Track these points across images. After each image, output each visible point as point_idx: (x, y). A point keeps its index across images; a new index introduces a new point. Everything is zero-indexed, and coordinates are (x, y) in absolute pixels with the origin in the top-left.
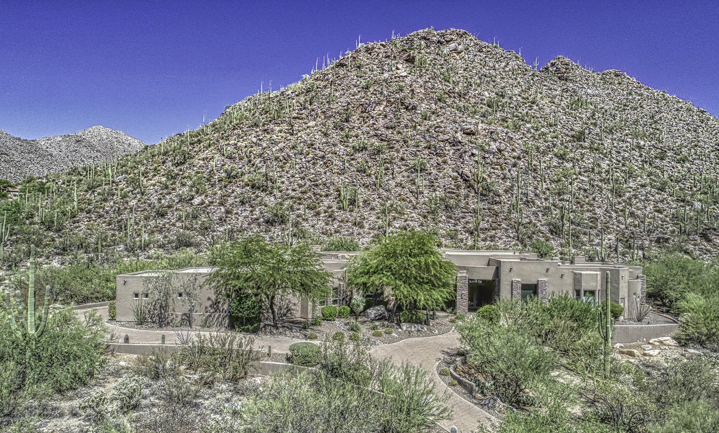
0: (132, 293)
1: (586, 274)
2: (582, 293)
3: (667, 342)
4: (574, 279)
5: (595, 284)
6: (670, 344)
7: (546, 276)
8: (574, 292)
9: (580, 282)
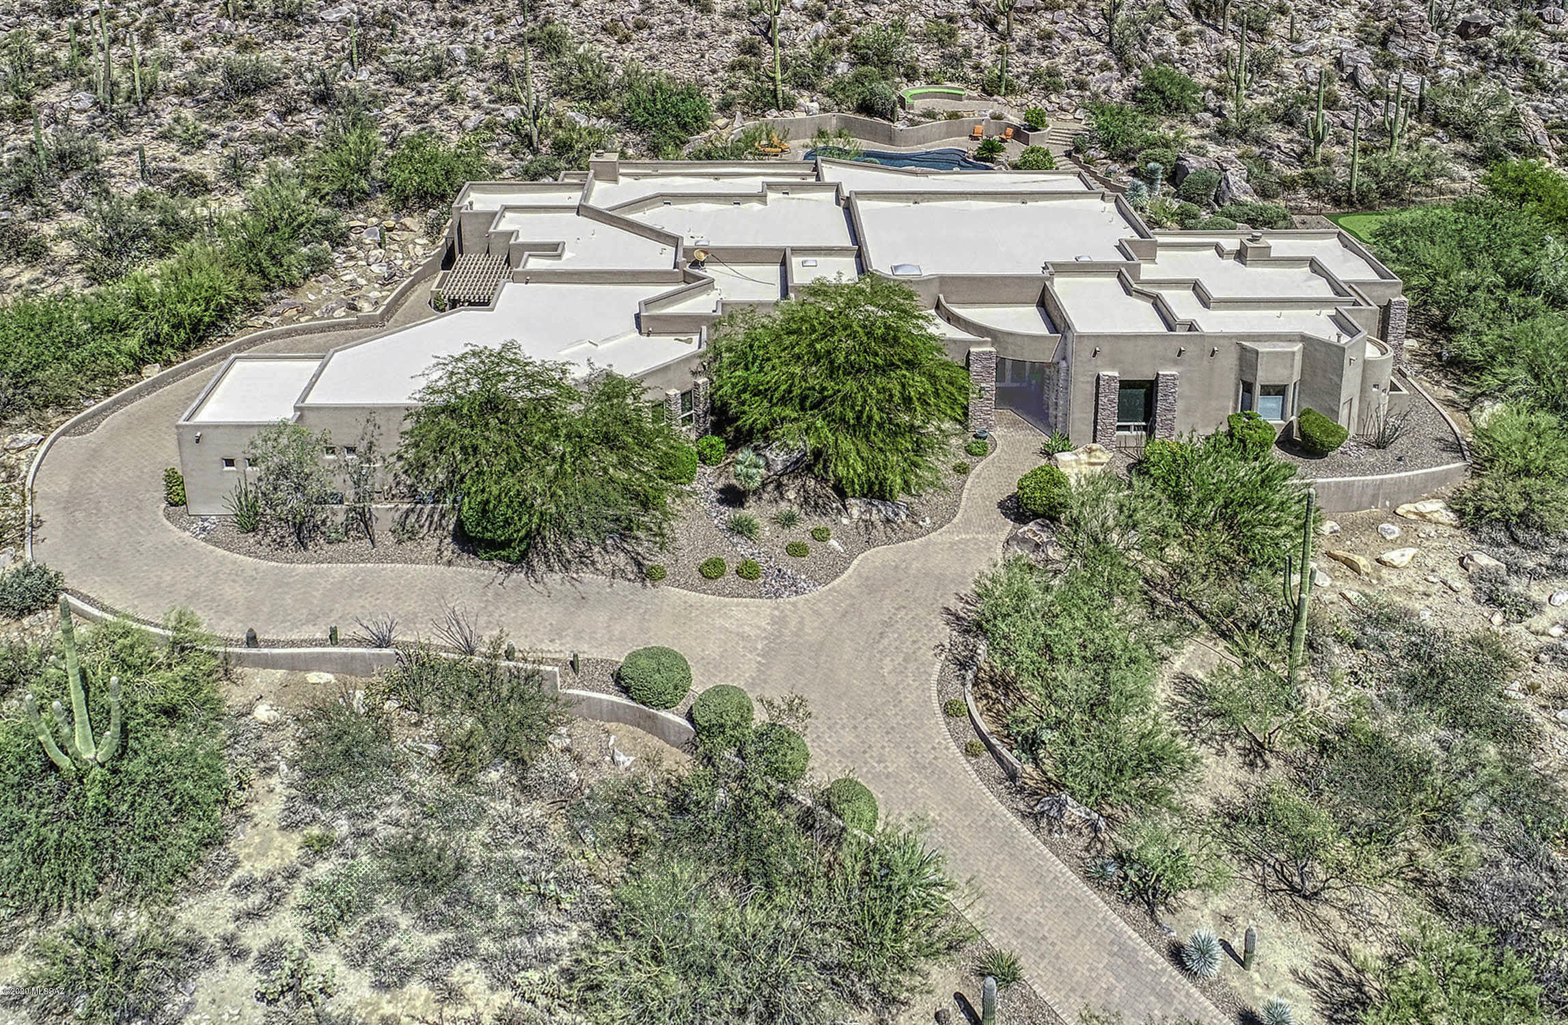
0: (218, 458)
1: (1268, 353)
2: (1258, 389)
3: (1436, 515)
4: (1241, 359)
5: (1286, 372)
6: (1441, 519)
7: (1176, 363)
8: (1238, 385)
9: (1254, 368)
